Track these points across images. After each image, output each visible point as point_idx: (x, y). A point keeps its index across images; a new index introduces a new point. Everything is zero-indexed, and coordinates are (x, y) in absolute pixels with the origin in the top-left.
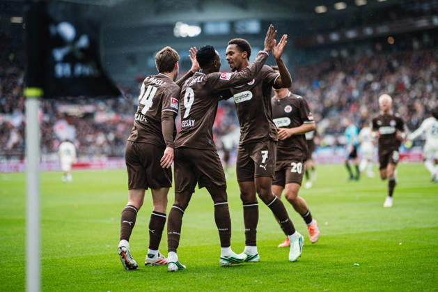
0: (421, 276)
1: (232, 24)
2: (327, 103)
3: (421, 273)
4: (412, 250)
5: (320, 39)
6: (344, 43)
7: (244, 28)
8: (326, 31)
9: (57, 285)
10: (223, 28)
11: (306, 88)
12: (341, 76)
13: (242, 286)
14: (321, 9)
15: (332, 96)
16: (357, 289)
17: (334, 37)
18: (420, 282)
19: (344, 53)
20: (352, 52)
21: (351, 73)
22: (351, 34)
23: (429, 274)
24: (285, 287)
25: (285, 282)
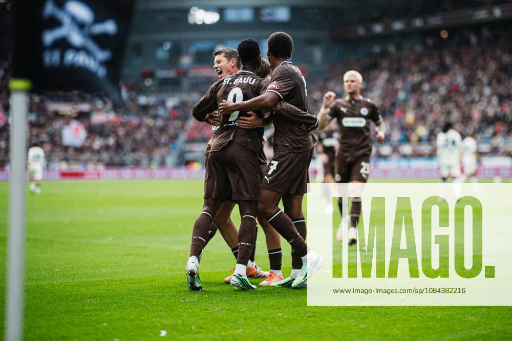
1: (257, 10)
5: (361, 31)
6: (389, 36)
7: (271, 15)
8: (368, 22)
10: (247, 15)
12: (385, 75)
13: (264, 320)
16: (398, 326)
17: (378, 28)
18: (473, 318)
19: (392, 49)
20: (399, 47)
21: (396, 72)
22: (398, 26)
24: (314, 322)
25: (314, 317)
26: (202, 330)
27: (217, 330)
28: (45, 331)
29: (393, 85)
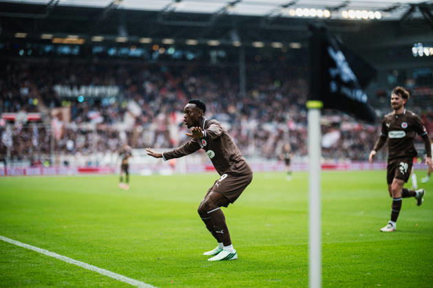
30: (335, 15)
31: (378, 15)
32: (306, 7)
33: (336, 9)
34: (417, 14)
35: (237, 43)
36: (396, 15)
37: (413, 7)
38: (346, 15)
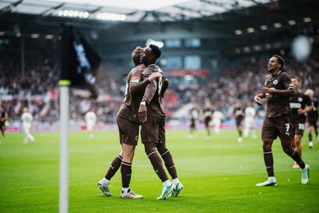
0: (302, 201)
1: (183, 41)
2: (241, 91)
3: (302, 199)
4: (297, 184)
5: (238, 51)
6: (253, 54)
7: (190, 43)
8: (241, 46)
9: (75, 202)
10: (177, 43)
11: (228, 81)
12: (250, 74)
13: (190, 205)
14: (239, 32)
15: (244, 86)
16: (262, 208)
17: (247, 50)
18: (302, 204)
19: (253, 60)
20: (257, 60)
21: (256, 72)
22: (257, 48)
23: (308, 200)
24: (217, 206)
25: (217, 203)
26: (159, 210)
27: (166, 210)
28: (77, 210)
29: (255, 79)
30: (92, 17)
31: (123, 18)
32: (71, 10)
33: (93, 12)
34: (150, 19)
35: (19, 35)
36: (136, 18)
37: (147, 14)
38: (100, 16)
